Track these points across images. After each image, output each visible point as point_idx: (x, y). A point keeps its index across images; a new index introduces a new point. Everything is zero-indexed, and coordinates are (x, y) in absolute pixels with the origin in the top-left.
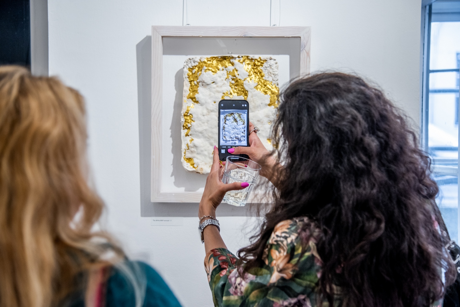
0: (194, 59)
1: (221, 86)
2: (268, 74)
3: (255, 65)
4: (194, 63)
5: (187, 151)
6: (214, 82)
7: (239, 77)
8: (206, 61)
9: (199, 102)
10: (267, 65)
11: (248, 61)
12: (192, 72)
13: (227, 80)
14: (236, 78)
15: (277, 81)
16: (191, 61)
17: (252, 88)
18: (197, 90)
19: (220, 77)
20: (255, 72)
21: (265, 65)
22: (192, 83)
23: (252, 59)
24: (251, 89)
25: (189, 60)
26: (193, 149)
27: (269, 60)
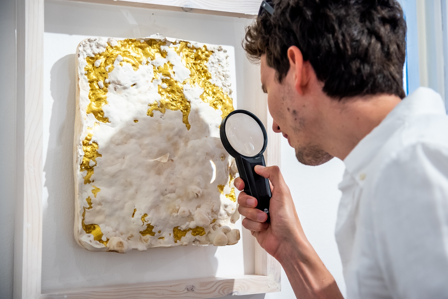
0: (97, 41)
1: (146, 92)
2: (216, 75)
3: (197, 58)
4: (98, 48)
5: (88, 212)
6: (134, 85)
7: (174, 78)
8: (119, 45)
9: (110, 120)
10: (215, 58)
11: (187, 51)
12: (93, 65)
13: (153, 81)
14: (171, 78)
15: (229, 88)
16: (92, 44)
17: (197, 97)
18: (106, 98)
19: (144, 75)
20: (198, 70)
21: (211, 58)
22: (95, 84)
23: (193, 48)
24: (196, 99)
25: (88, 43)
26: (98, 208)
27: (217, 51)
